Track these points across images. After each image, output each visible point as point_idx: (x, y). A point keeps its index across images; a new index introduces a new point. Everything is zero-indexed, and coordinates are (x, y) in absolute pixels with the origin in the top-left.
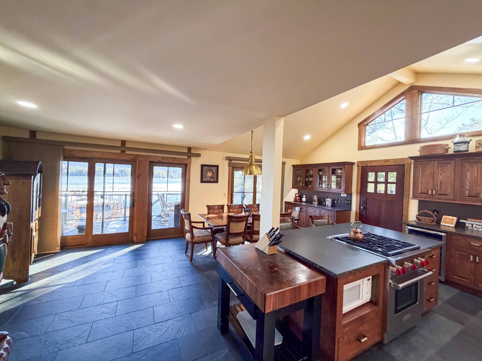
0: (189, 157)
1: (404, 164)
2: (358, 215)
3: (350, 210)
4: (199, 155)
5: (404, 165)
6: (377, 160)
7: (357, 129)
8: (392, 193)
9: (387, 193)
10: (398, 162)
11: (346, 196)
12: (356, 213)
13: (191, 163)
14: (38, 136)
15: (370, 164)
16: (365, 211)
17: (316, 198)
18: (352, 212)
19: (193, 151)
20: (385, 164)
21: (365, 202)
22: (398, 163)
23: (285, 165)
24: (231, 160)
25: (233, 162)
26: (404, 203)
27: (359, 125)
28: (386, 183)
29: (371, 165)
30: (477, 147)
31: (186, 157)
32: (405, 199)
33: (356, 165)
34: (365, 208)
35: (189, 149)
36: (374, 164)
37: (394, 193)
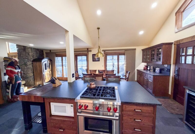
0: (88, 52)
2: (173, 79)
3: (170, 76)
4: (91, 51)
6: (187, 38)
7: (175, 17)
9: (193, 64)
11: (167, 66)
12: (172, 77)
13: (88, 54)
14: (51, 51)
15: (182, 42)
16: (178, 76)
17: (152, 68)
18: (170, 77)
19: (89, 50)
21: (178, 70)
23: (136, 50)
24: (105, 51)
25: (106, 52)
27: (176, 14)
28: (193, 55)
31: (87, 52)
33: (173, 44)
34: (178, 75)
35: (88, 49)
36: (184, 41)
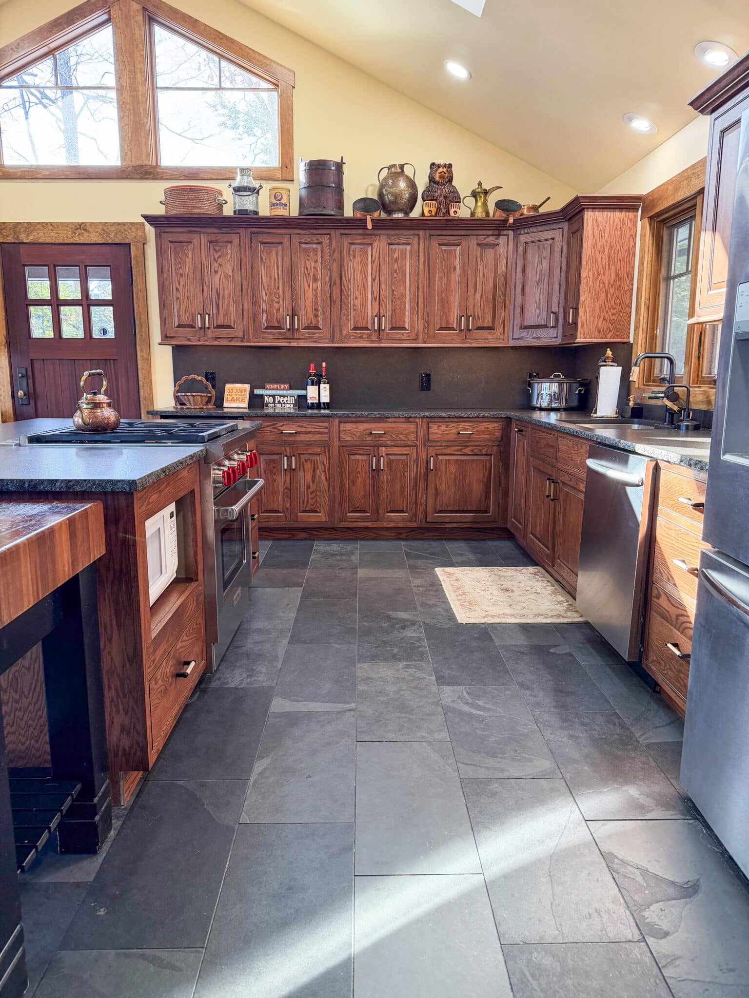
1: (127, 241)
5: (129, 244)
8: (104, 334)
9: (91, 337)
10: (112, 236)
12: (3, 413)
15: (28, 235)
16: (32, 402)
20: (77, 240)
21: (30, 373)
22: (112, 238)
26: (139, 362)
28: (84, 303)
29: (31, 239)
30: (272, 205)
32: (142, 351)
36: (42, 238)
37: (111, 334)
